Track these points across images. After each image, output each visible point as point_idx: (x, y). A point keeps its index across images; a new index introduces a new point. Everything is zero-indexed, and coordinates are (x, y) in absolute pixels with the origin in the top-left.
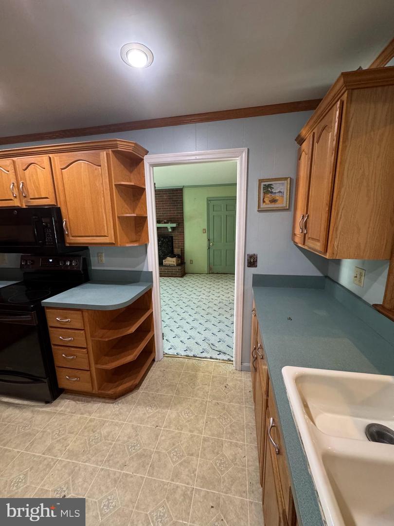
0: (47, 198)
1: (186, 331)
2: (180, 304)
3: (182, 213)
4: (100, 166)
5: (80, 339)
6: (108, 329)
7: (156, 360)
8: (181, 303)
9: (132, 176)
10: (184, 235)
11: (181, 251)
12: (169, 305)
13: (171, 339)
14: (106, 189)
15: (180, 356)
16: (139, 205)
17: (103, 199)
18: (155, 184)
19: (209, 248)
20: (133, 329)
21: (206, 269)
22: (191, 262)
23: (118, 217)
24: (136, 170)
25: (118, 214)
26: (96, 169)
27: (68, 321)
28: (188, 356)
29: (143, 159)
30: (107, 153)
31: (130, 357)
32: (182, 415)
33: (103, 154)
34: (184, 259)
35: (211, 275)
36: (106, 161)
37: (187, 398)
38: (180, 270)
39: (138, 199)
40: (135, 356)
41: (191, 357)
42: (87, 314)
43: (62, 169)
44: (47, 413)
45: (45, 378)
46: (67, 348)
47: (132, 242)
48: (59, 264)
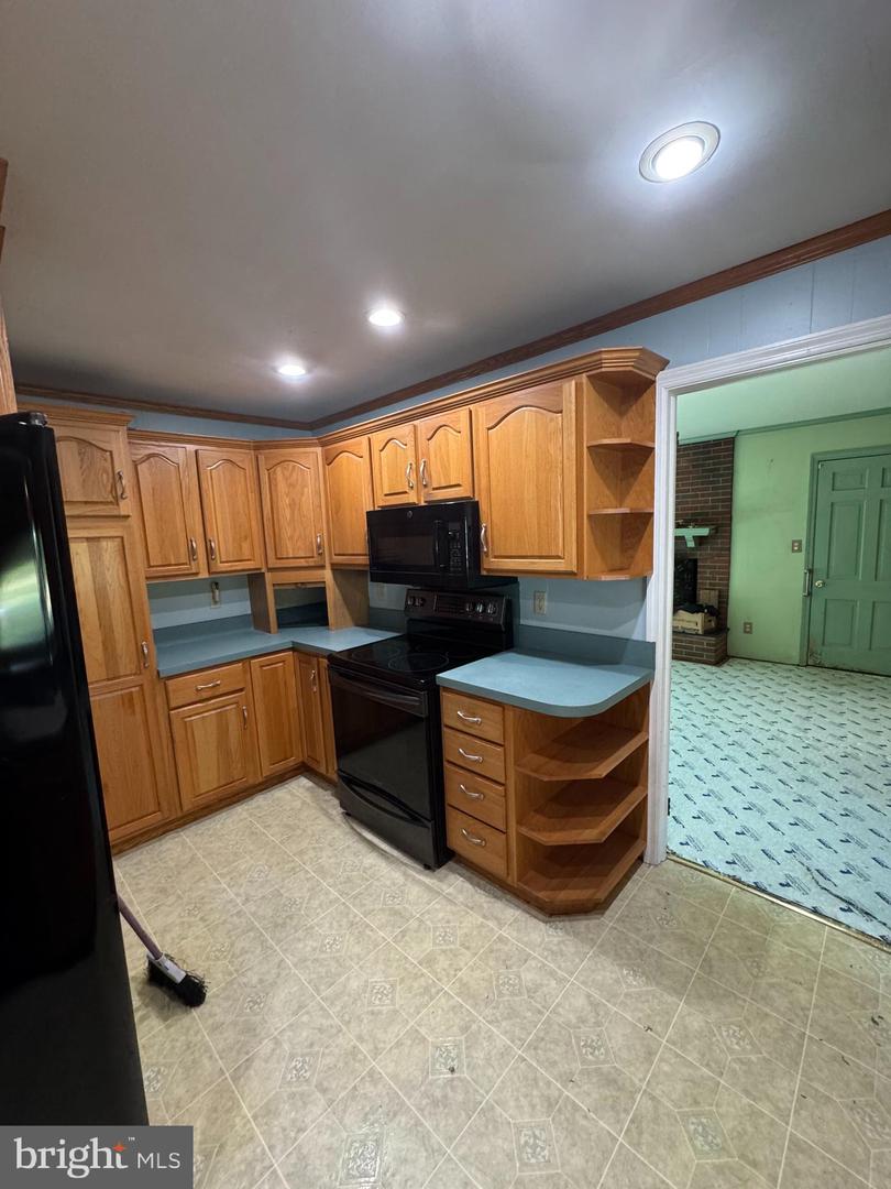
0: (459, 485)
1: (731, 808)
2: (712, 734)
3: (729, 501)
4: (561, 412)
5: (493, 761)
6: (548, 756)
7: (647, 859)
8: (714, 732)
9: (624, 424)
10: (729, 556)
11: (720, 596)
12: (680, 730)
13: (685, 818)
14: (568, 458)
15: (712, 872)
16: (636, 487)
17: (560, 479)
18: (678, 435)
19: (810, 594)
20: (602, 770)
21: (795, 653)
22: (748, 628)
23: (589, 516)
24: (634, 407)
25: (589, 509)
26: (552, 420)
27: (474, 723)
28: (739, 881)
29: (653, 382)
30: (576, 384)
31: (593, 832)
32: (721, 1034)
33: (570, 386)
34: (726, 619)
35: (814, 670)
36: (574, 401)
37: (736, 997)
38: (713, 645)
39: (635, 474)
40: (603, 833)
41: (749, 886)
42: (511, 713)
43: (489, 429)
44: (429, 888)
45: (429, 821)
46: (469, 775)
47: (613, 570)
48: (464, 609)
